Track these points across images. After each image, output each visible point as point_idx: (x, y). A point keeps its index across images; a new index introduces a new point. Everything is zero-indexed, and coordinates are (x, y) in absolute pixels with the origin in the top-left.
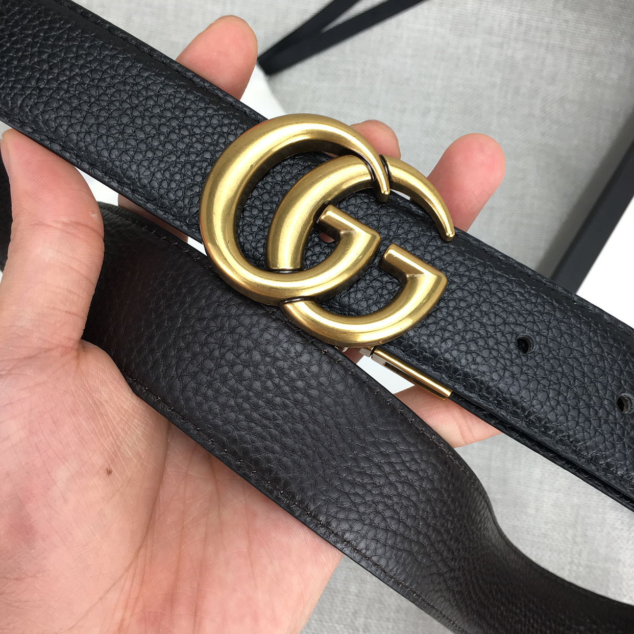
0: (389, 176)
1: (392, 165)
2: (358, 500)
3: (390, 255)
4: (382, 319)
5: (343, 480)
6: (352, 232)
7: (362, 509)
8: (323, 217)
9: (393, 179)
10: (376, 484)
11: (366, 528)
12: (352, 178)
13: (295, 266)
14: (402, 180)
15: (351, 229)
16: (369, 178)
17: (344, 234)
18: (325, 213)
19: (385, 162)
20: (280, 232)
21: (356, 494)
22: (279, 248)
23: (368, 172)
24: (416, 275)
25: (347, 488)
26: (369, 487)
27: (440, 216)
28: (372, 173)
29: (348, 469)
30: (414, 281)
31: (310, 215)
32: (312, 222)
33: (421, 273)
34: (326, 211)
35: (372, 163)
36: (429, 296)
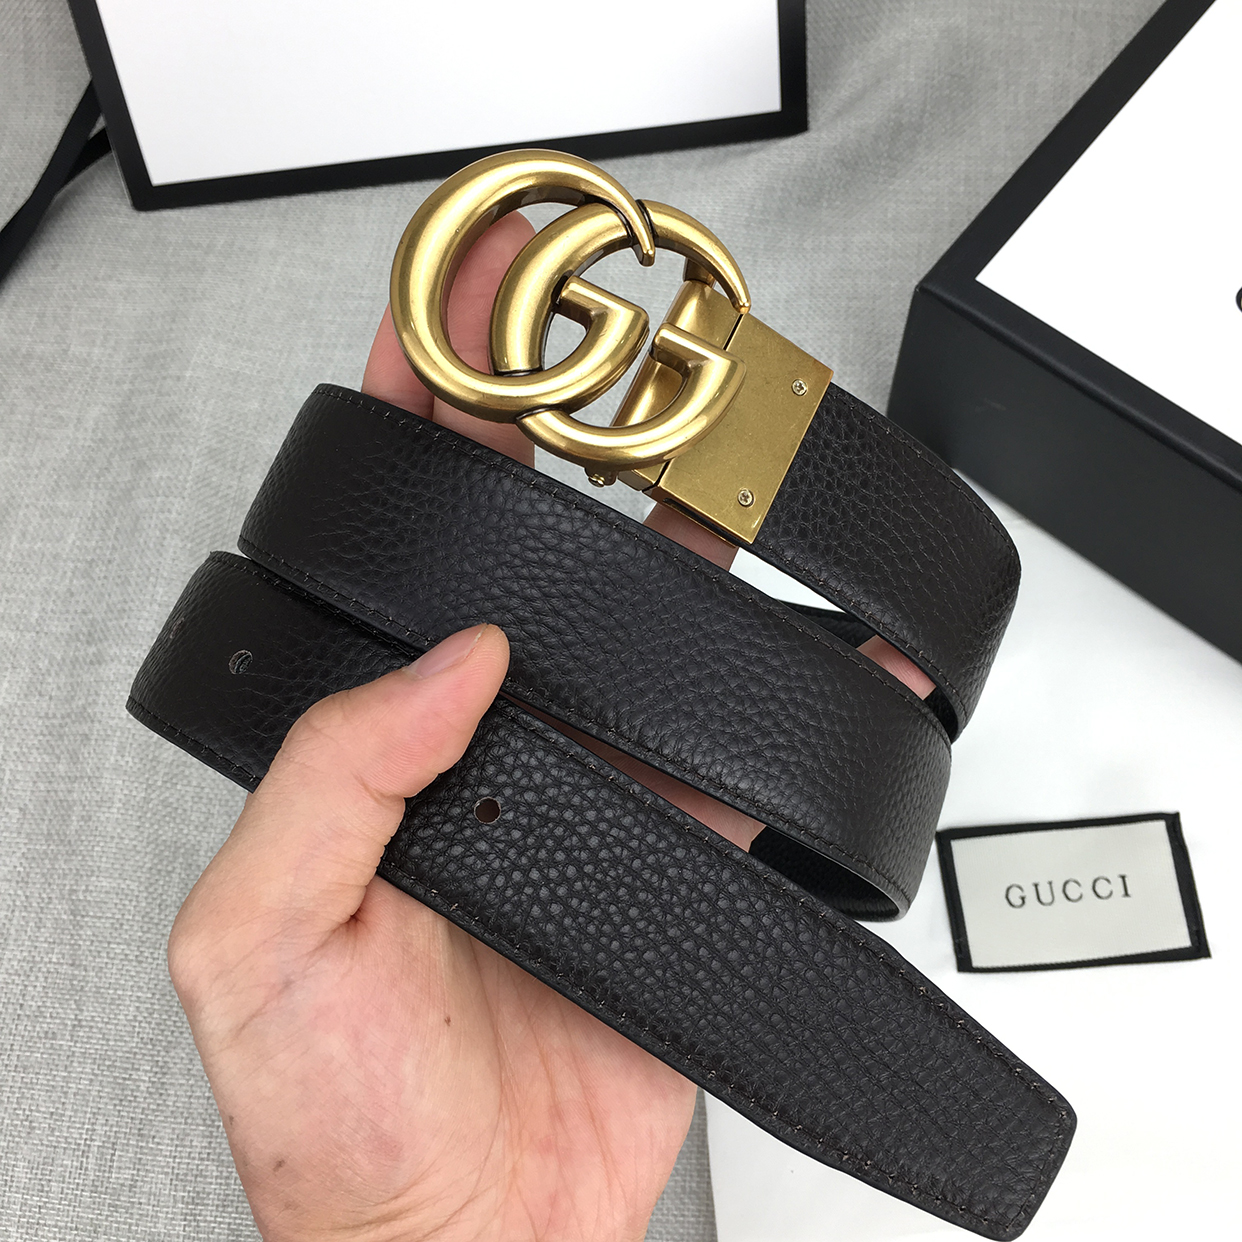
0: (651, 228)
1: (655, 211)
2: (531, 543)
3: (663, 339)
4: (659, 425)
5: (558, 566)
6: (608, 311)
7: (522, 532)
8: (564, 294)
9: (658, 231)
10: (508, 567)
11: (509, 506)
12: (599, 234)
13: (532, 365)
14: (672, 232)
15: (607, 308)
16: (624, 233)
17: (597, 315)
18: (567, 288)
19: (645, 209)
20: (506, 319)
21: (535, 550)
22: (508, 342)
23: (621, 224)
24: (702, 363)
25: (551, 557)
26: (517, 562)
27: (730, 279)
28: (628, 225)
29: (554, 582)
30: (698, 369)
31: (546, 293)
32: (549, 303)
33: (707, 359)
34: (568, 285)
35: (626, 211)
36: (722, 389)
